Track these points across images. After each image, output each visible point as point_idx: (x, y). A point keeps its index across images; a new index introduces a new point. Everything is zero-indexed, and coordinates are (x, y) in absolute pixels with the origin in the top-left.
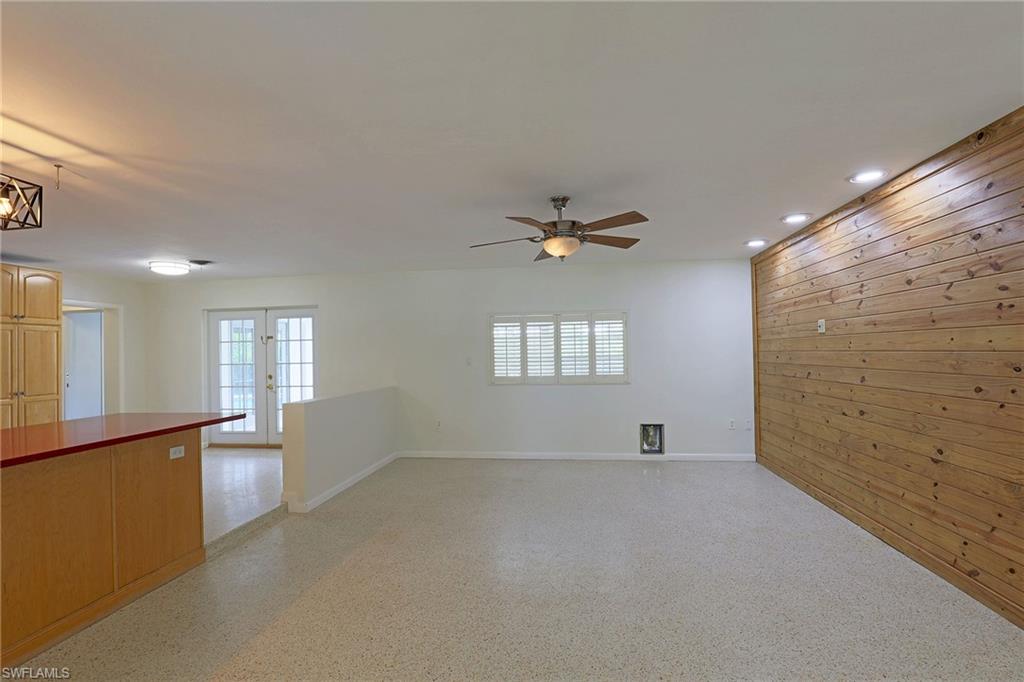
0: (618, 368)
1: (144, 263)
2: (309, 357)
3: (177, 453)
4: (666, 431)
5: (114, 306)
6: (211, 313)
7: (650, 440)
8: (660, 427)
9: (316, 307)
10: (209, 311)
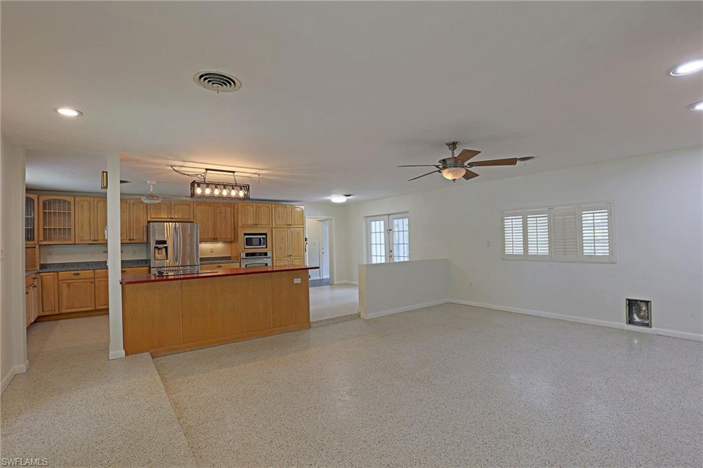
0: (602, 250)
1: (329, 198)
2: (406, 241)
3: (298, 281)
4: (654, 306)
5: (330, 217)
6: (368, 218)
7: (642, 314)
8: (647, 302)
9: (408, 212)
10: (367, 217)
